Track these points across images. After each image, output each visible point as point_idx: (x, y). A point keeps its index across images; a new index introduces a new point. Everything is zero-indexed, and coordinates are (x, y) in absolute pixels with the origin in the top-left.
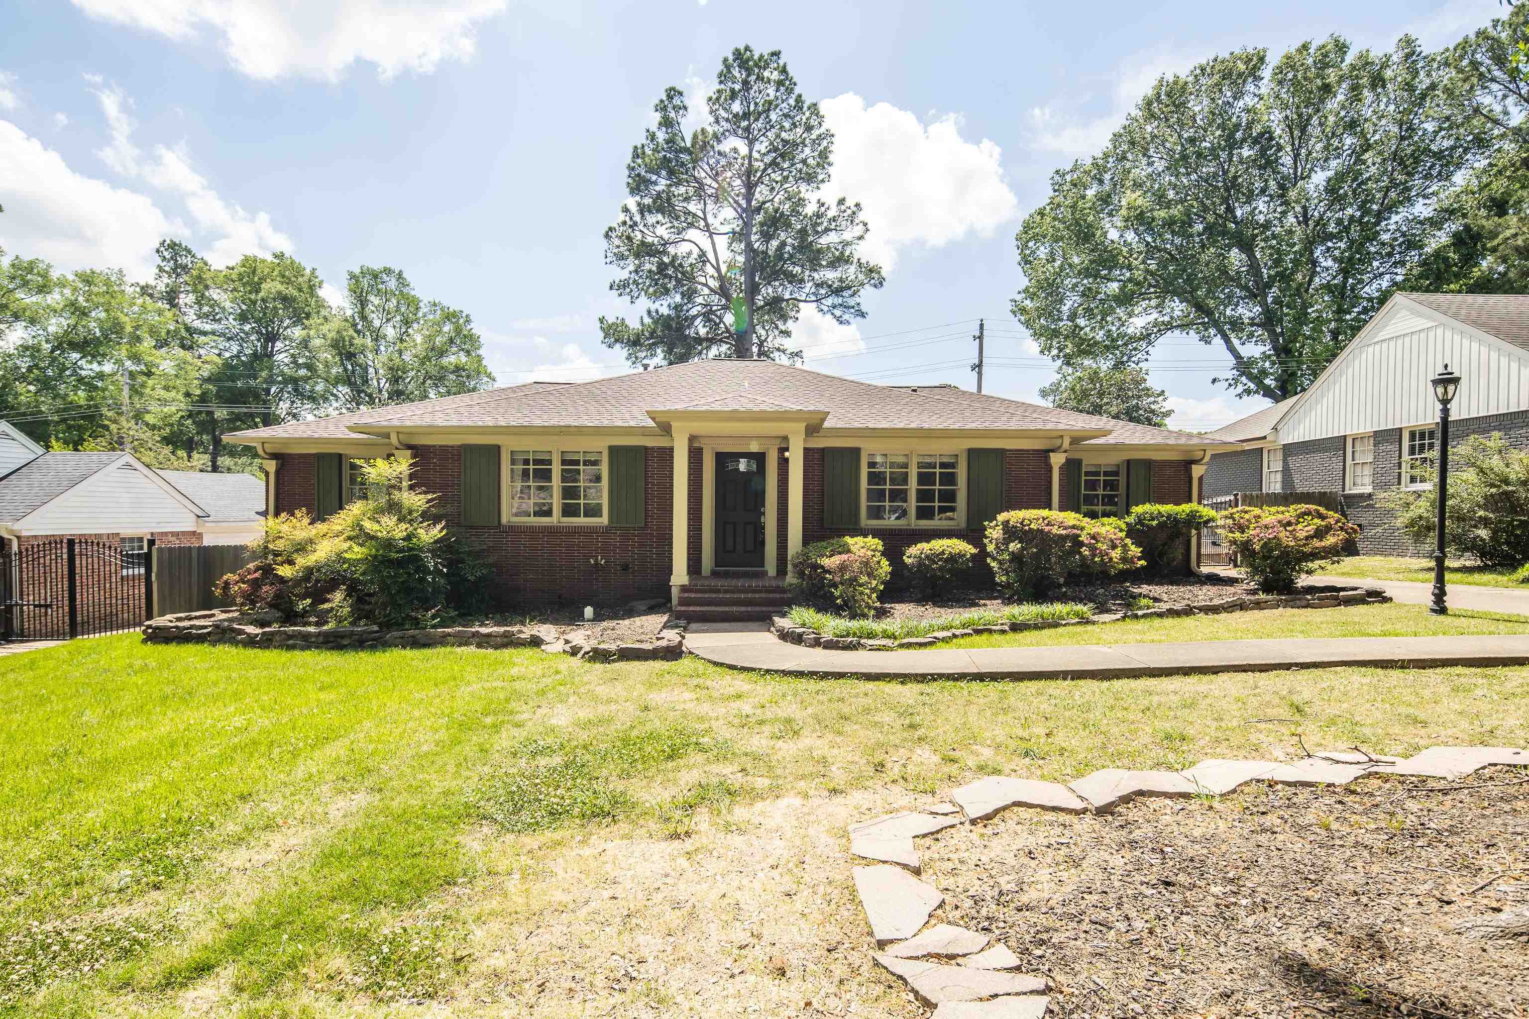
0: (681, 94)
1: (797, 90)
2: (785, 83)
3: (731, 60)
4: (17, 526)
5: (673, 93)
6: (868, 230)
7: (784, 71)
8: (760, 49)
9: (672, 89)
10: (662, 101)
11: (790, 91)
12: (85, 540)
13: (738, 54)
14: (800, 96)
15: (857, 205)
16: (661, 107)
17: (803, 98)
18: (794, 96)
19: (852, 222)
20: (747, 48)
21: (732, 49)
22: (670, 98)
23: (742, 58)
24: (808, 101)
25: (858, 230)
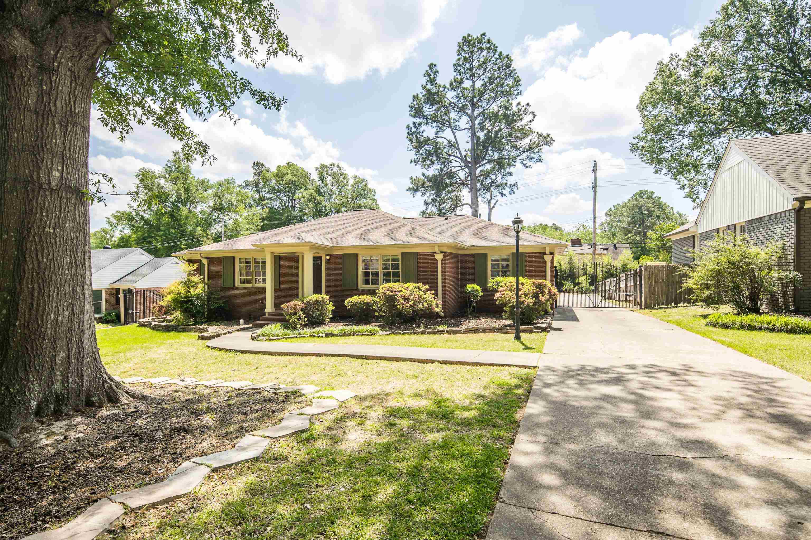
0: (435, 65)
1: (499, 50)
2: (492, 48)
3: (461, 44)
4: (135, 285)
5: (432, 66)
6: (535, 116)
7: (489, 41)
8: (475, 34)
9: (432, 64)
10: (427, 71)
11: (495, 51)
12: (149, 291)
13: (464, 39)
14: (501, 53)
15: (528, 104)
16: (427, 74)
17: (503, 53)
18: (497, 53)
19: (526, 113)
20: (469, 35)
21: (461, 38)
22: (431, 69)
23: (467, 40)
24: (505, 54)
25: (530, 117)
